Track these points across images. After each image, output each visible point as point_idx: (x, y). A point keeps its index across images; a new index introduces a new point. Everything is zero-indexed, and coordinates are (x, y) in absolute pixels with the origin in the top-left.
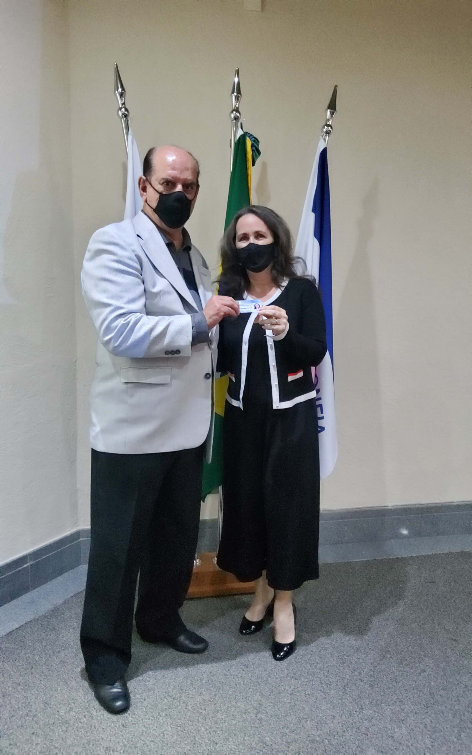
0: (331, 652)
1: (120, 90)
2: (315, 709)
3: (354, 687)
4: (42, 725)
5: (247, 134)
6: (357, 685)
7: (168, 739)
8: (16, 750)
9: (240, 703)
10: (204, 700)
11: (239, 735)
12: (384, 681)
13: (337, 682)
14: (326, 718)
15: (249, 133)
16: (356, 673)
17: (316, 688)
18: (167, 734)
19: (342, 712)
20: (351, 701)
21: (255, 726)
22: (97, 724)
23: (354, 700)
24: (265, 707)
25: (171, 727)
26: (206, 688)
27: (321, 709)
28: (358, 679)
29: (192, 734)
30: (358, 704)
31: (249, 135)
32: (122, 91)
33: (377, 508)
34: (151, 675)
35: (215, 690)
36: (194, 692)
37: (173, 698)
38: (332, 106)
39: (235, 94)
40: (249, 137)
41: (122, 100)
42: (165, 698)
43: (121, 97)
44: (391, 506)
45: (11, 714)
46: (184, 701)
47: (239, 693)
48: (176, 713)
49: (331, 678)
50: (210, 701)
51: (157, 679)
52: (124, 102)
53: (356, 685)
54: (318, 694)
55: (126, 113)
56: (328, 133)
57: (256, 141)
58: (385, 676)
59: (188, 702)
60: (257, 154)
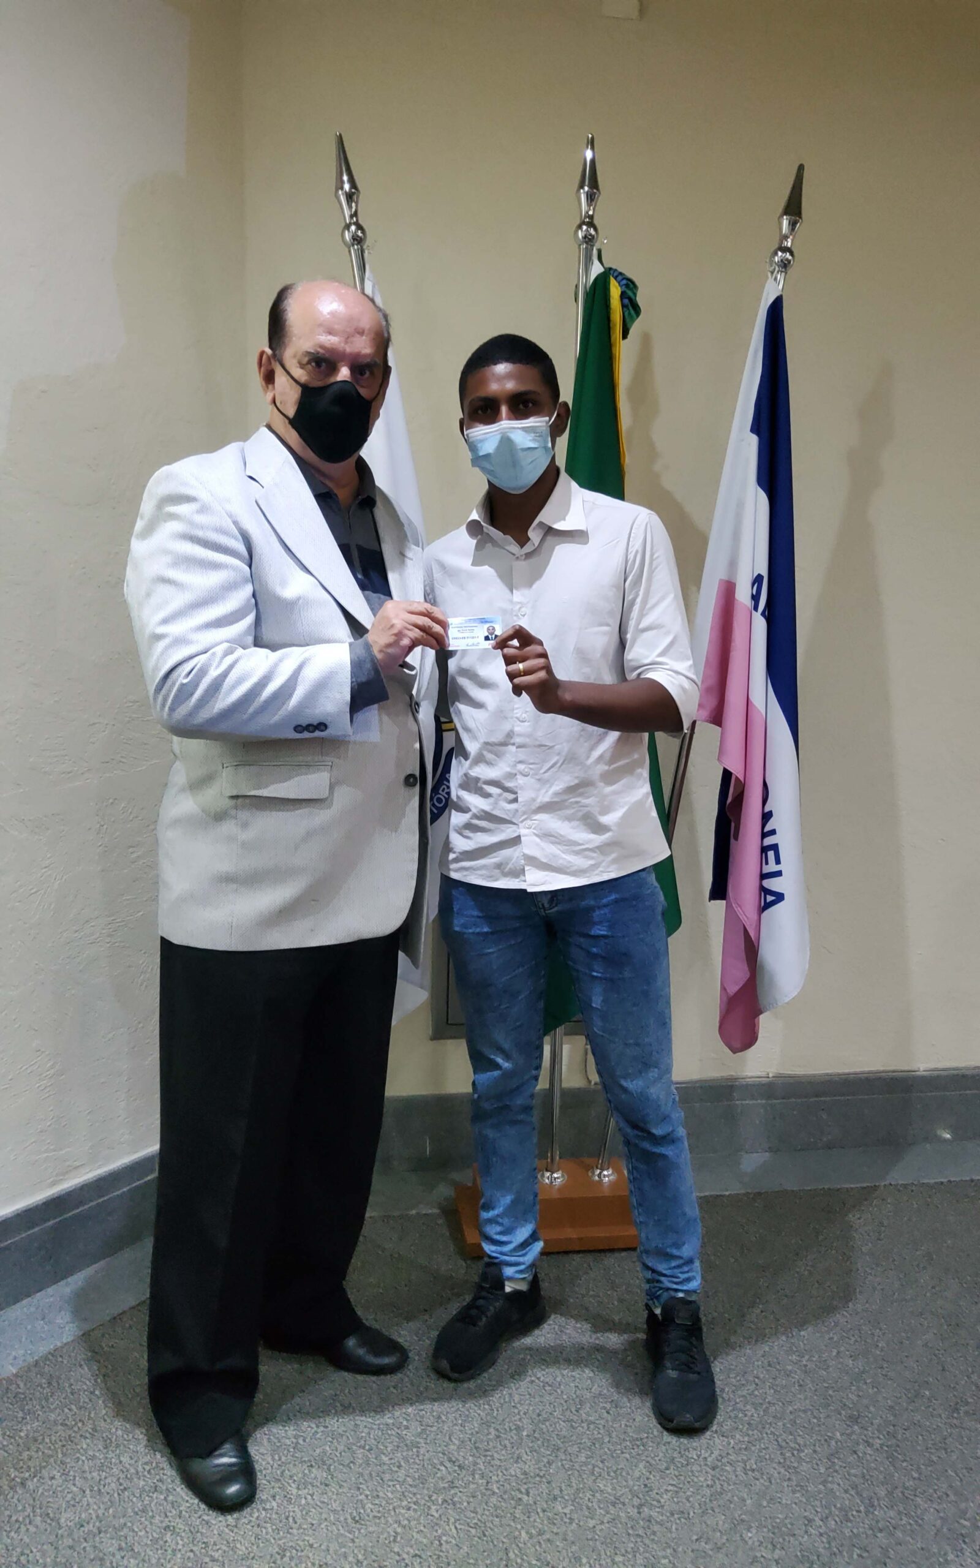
0: (798, 1382)
1: (347, 187)
2: (768, 1503)
3: (852, 1459)
4: (187, 1512)
5: (612, 272)
6: (861, 1455)
7: (451, 1552)
8: (132, 1561)
9: (604, 1482)
10: (525, 1473)
11: (603, 1552)
12: (919, 1448)
13: (815, 1445)
14: (792, 1524)
15: (616, 270)
16: (856, 1427)
17: (767, 1457)
18: (447, 1542)
19: (827, 1511)
20: (847, 1487)
21: (637, 1533)
22: (299, 1514)
23: (855, 1487)
24: (657, 1494)
25: (456, 1528)
26: (529, 1448)
27: (779, 1502)
28: (861, 1441)
29: (501, 1545)
30: (861, 1496)
31: (615, 274)
32: (351, 188)
33: (894, 1074)
34: (412, 1415)
35: (549, 1453)
36: (503, 1455)
37: (459, 1466)
38: (793, 208)
39: (586, 188)
40: (616, 278)
41: (350, 207)
42: (442, 1464)
43: (348, 204)
44: (924, 1071)
45: (121, 1484)
46: (483, 1473)
47: (602, 1462)
48: (464, 1498)
49: (799, 1436)
50: (538, 1475)
51: (424, 1423)
52: (356, 212)
53: (855, 1452)
54: (772, 1470)
55: (359, 233)
56: (785, 265)
57: (632, 286)
58: (920, 1437)
59: (491, 1474)
60: (632, 312)
